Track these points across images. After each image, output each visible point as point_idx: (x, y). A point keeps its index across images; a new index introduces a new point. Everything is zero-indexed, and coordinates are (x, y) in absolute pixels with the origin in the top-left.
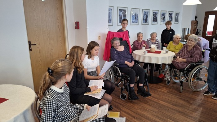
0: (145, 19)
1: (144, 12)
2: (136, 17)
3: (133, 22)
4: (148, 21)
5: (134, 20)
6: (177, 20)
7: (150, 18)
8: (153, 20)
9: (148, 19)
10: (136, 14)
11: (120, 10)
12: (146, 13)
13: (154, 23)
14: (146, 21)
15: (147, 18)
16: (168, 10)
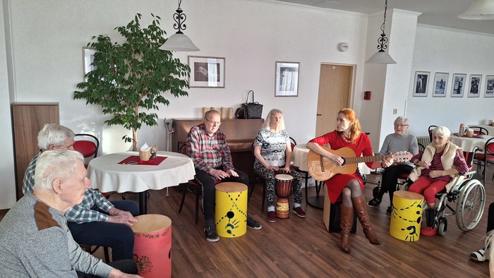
0: (456, 88)
1: (456, 77)
2: (441, 85)
3: (436, 92)
4: (462, 92)
5: (438, 90)
7: (467, 86)
8: (472, 91)
9: (462, 88)
10: (442, 81)
11: (419, 76)
12: (460, 80)
13: (472, 95)
14: (458, 91)
15: (460, 87)
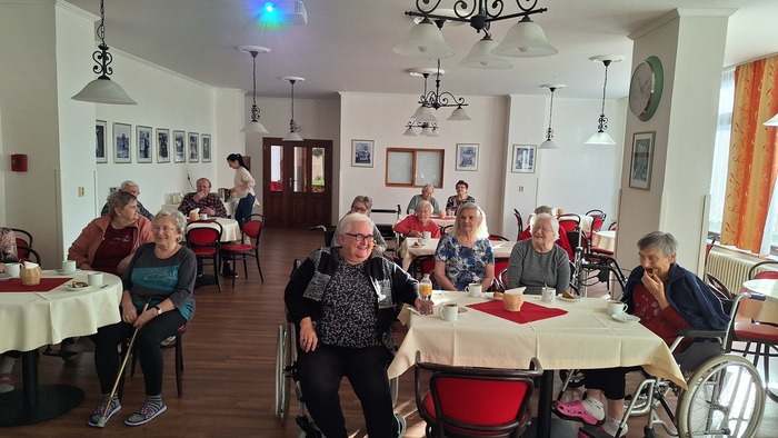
0: (143, 148)
1: (141, 132)
2: (123, 143)
3: (119, 156)
4: (150, 155)
5: (121, 152)
6: (207, 154)
7: (155, 146)
8: (160, 153)
9: (150, 149)
10: (124, 137)
12: (145, 136)
13: (161, 159)
14: (146, 156)
15: (147, 147)
16: (188, 129)
